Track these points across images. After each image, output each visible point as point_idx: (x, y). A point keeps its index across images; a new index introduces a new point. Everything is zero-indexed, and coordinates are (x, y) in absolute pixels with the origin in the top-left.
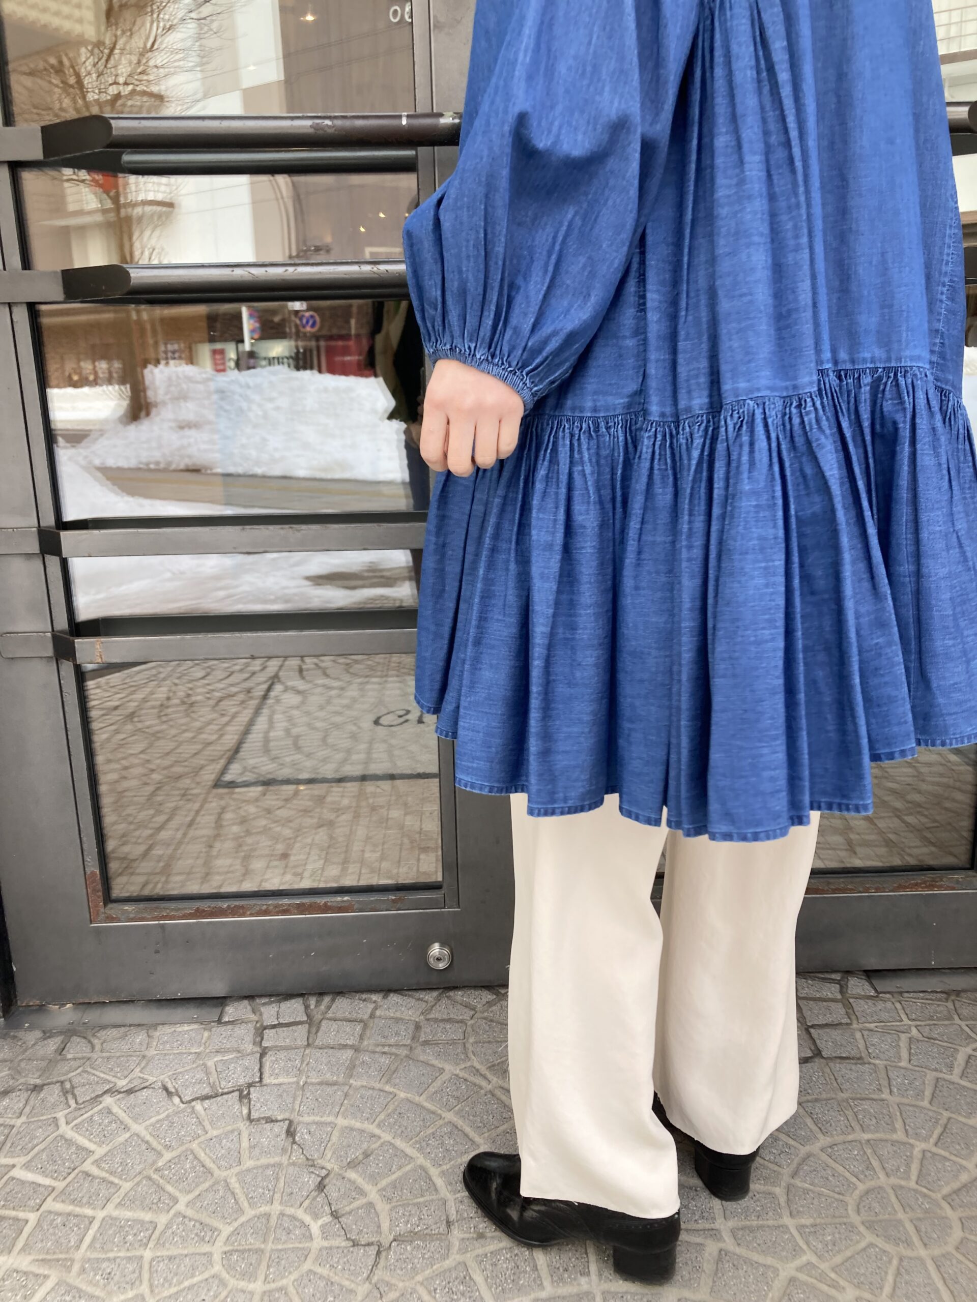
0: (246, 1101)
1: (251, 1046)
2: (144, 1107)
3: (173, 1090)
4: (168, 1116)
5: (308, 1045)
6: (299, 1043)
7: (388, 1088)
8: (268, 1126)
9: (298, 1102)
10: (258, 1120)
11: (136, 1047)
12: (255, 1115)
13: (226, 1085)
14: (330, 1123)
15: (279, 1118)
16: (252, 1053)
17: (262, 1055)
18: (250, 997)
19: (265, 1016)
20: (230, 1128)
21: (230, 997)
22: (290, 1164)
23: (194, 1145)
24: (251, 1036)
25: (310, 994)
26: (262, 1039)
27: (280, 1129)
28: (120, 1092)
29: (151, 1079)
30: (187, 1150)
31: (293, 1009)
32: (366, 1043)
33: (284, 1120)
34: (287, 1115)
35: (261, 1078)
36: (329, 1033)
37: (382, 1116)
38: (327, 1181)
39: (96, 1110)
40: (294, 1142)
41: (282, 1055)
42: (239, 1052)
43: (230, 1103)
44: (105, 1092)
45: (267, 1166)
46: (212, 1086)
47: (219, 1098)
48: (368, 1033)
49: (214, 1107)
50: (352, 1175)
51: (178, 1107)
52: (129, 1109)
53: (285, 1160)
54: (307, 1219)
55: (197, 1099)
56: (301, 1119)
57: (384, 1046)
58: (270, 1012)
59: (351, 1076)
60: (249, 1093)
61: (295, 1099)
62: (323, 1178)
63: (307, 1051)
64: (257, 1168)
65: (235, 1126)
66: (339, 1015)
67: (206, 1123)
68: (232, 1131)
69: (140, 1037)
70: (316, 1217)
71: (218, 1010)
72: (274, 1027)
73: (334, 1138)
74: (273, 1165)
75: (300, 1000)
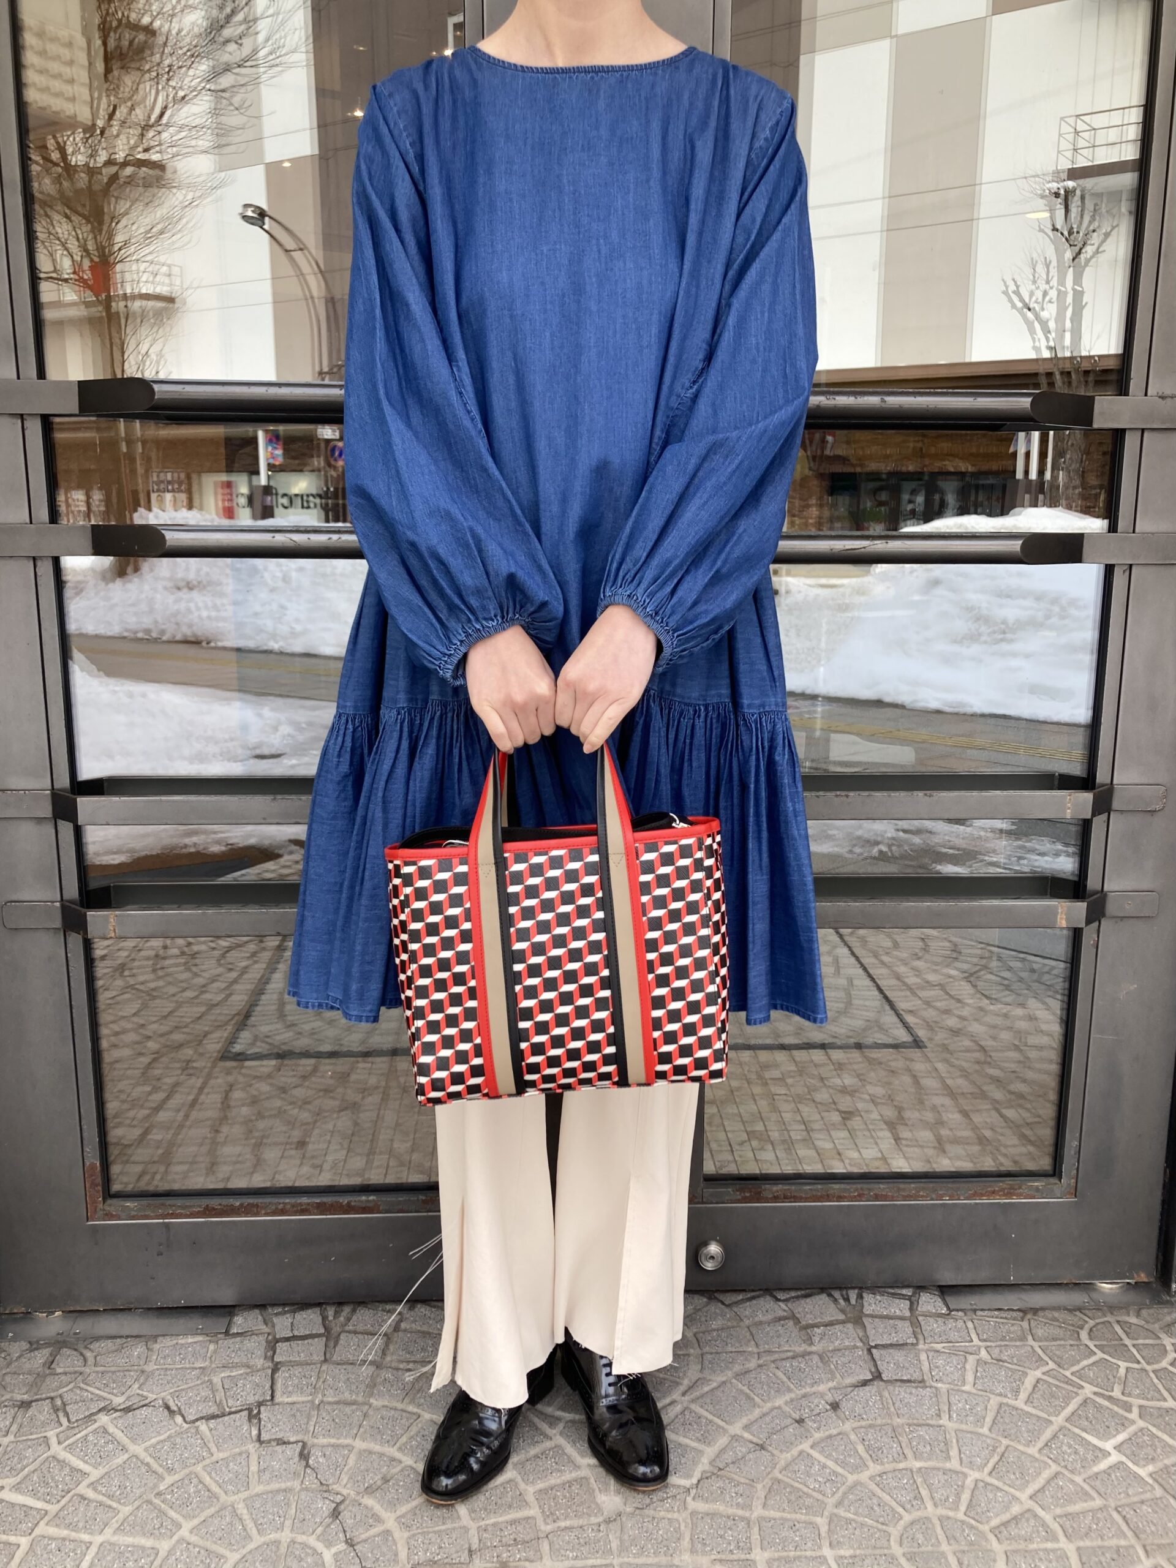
0: (255, 1421)
1: (262, 1360)
2: (143, 1426)
3: (175, 1409)
4: (169, 1437)
5: (326, 1360)
6: (315, 1358)
7: (411, 1408)
8: (279, 1449)
9: (312, 1423)
10: (269, 1441)
11: (135, 1361)
12: (265, 1436)
13: (234, 1404)
14: (347, 1446)
15: (292, 1440)
16: (263, 1369)
17: (275, 1370)
18: (262, 1307)
19: (277, 1328)
20: (237, 1450)
21: (239, 1306)
22: (302, 1489)
23: (199, 1468)
24: (263, 1350)
25: (327, 1304)
26: (274, 1353)
27: (293, 1451)
28: (117, 1411)
29: (152, 1396)
30: (191, 1473)
31: (309, 1320)
32: (388, 1358)
33: (297, 1442)
34: (300, 1437)
35: (273, 1396)
36: (347, 1346)
37: (404, 1439)
38: (342, 1507)
39: (90, 1429)
40: (307, 1466)
41: (297, 1370)
42: (248, 1367)
43: (238, 1424)
44: (100, 1411)
45: (278, 1491)
46: (219, 1405)
47: (226, 1418)
48: (391, 1347)
49: (221, 1427)
50: (369, 1501)
51: (181, 1427)
52: (126, 1429)
53: (296, 1484)
54: (320, 1547)
55: (202, 1418)
56: (316, 1441)
57: (408, 1362)
58: (283, 1324)
59: (371, 1395)
60: (259, 1412)
61: (309, 1418)
62: (338, 1504)
63: (324, 1367)
64: (267, 1493)
65: (243, 1449)
66: (360, 1328)
67: (212, 1445)
68: (240, 1454)
69: (138, 1350)
70: (329, 1545)
71: (226, 1321)
72: (287, 1339)
73: (351, 1462)
74: (285, 1490)
75: (317, 1310)
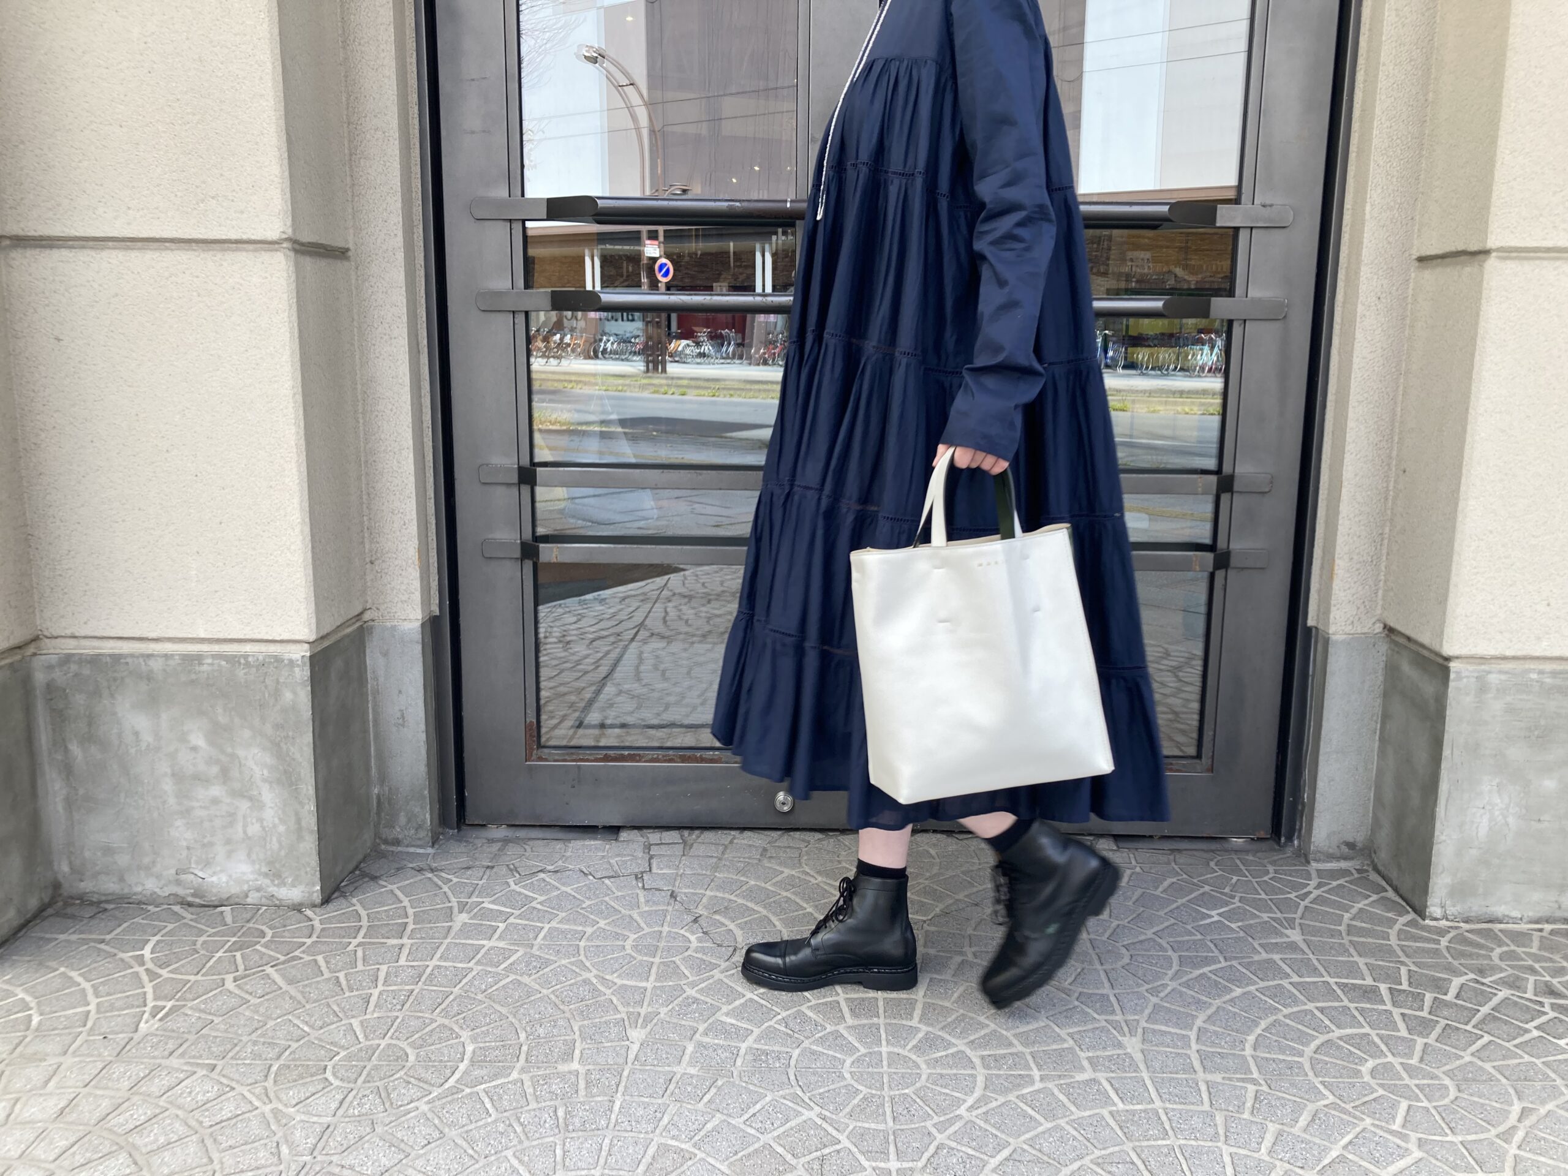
0: (640, 880)
1: (642, 853)
2: (568, 879)
3: (588, 873)
4: (586, 885)
5: (684, 854)
6: (677, 853)
7: (742, 878)
8: (657, 892)
9: (677, 882)
10: (650, 889)
11: (558, 850)
12: (647, 887)
13: (625, 872)
14: (701, 893)
15: (665, 889)
16: (642, 858)
17: (651, 859)
18: (640, 828)
19: (651, 839)
20: (630, 892)
21: (624, 826)
22: (674, 910)
24: (642, 849)
25: (684, 829)
26: (650, 850)
27: (666, 894)
28: (549, 872)
29: (571, 867)
30: (602, 901)
31: (672, 836)
32: (726, 856)
33: (668, 890)
34: (670, 888)
35: (650, 870)
36: (699, 849)
37: (738, 892)
38: (700, 918)
39: (534, 879)
40: (676, 900)
41: (665, 859)
42: (633, 856)
43: (629, 880)
44: (539, 871)
45: (658, 910)
46: (616, 872)
47: (621, 878)
48: (728, 851)
49: (618, 882)
50: (717, 917)
51: (592, 881)
52: (559, 880)
53: (669, 908)
54: (687, 934)
55: (605, 877)
56: (680, 890)
57: (739, 858)
58: (654, 837)
59: (716, 871)
60: (642, 876)
61: (675, 881)
62: (697, 917)
63: (683, 858)
64: (652, 911)
65: (634, 892)
66: (706, 841)
67: (613, 889)
68: (632, 893)
69: (560, 845)
70: (693, 933)
71: (615, 835)
72: (658, 845)
73: (705, 900)
74: (663, 910)
75: (677, 831)
